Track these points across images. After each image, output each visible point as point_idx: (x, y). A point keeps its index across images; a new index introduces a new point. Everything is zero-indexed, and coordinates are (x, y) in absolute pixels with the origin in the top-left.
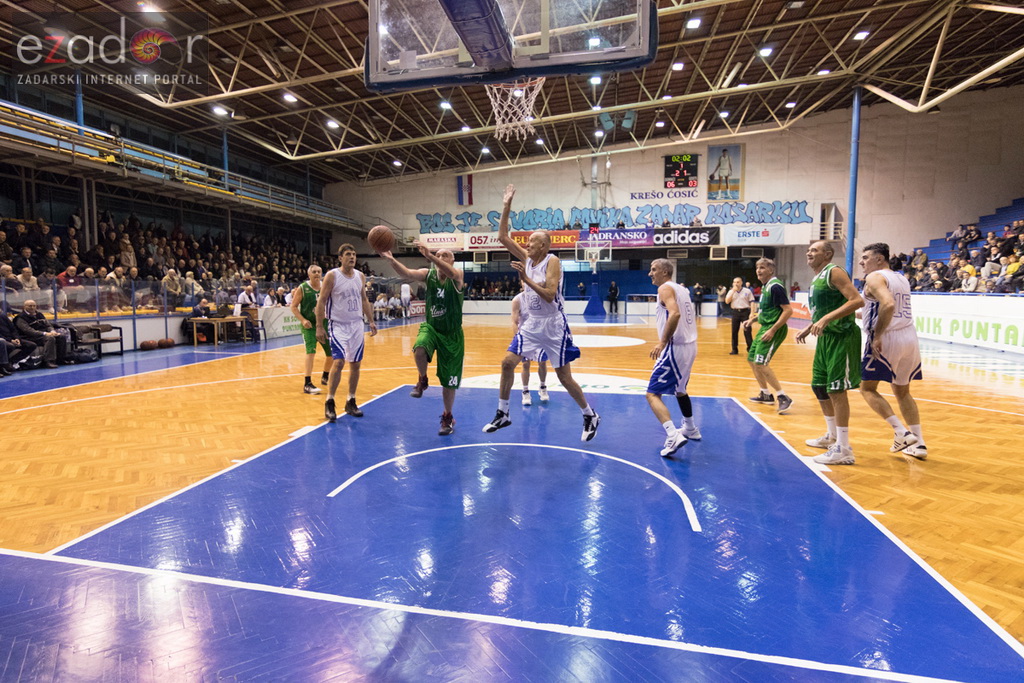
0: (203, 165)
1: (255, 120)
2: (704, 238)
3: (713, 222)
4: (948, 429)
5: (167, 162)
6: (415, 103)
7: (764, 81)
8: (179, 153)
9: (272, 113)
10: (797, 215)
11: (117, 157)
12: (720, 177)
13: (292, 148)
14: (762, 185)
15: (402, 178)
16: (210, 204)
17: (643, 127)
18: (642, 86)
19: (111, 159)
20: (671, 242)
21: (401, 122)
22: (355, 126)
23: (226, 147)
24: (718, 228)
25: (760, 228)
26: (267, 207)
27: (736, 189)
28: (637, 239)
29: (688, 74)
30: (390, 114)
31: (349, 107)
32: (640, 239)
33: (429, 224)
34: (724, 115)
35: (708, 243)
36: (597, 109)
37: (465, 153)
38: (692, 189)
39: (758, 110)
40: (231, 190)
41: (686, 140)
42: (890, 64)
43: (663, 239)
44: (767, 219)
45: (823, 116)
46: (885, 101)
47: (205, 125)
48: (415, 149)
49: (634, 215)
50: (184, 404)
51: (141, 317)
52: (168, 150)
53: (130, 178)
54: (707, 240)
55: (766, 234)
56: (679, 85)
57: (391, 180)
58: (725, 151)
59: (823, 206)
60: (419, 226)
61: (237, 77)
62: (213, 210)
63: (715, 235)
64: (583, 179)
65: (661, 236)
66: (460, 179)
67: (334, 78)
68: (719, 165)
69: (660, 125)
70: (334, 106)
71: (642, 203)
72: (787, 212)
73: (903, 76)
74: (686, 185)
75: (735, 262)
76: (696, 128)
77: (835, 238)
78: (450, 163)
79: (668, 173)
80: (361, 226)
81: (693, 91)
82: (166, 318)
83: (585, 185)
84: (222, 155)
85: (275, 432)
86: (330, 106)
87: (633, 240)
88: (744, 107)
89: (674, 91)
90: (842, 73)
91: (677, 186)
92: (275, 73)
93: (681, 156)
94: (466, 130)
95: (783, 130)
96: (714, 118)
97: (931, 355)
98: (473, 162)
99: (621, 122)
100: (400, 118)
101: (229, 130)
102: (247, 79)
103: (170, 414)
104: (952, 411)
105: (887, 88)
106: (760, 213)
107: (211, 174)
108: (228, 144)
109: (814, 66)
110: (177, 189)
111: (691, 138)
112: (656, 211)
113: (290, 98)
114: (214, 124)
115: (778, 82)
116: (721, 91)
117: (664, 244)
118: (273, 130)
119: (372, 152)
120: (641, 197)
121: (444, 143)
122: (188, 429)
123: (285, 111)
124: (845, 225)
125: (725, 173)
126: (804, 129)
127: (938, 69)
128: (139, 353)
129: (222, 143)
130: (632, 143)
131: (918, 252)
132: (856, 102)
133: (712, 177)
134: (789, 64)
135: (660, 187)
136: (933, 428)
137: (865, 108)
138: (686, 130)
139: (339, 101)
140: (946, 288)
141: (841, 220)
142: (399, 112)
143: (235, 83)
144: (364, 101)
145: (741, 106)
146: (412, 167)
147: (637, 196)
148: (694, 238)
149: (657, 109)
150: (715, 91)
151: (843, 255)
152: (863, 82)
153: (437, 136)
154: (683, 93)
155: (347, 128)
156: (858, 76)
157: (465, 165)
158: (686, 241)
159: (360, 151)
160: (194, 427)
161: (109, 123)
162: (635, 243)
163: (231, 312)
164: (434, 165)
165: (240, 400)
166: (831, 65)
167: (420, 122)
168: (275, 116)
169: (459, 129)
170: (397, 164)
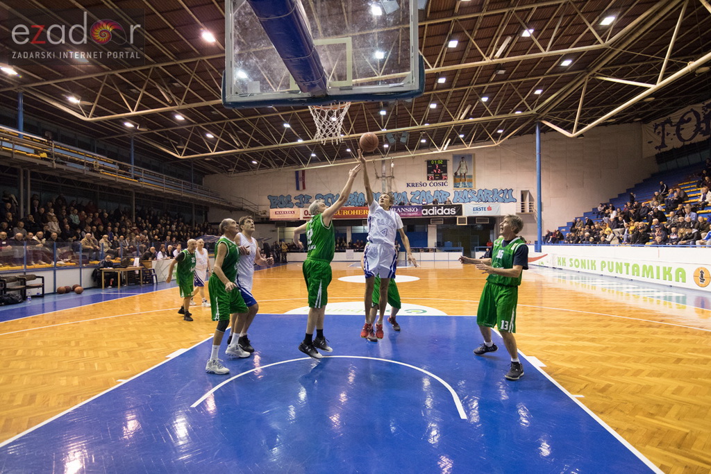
0: (115, 161)
1: (155, 132)
2: (453, 211)
3: (458, 202)
4: (611, 333)
5: (87, 158)
6: (267, 123)
7: (484, 116)
8: (98, 153)
9: (167, 127)
10: (507, 197)
11: (48, 154)
12: (461, 174)
13: (180, 151)
14: (487, 179)
15: (258, 172)
16: (119, 188)
17: (412, 142)
18: (412, 117)
19: (44, 155)
20: (433, 214)
21: (256, 135)
22: (226, 137)
23: (133, 149)
24: (461, 205)
25: (486, 205)
26: (162, 190)
27: (471, 181)
28: (412, 212)
29: (439, 111)
30: (250, 130)
31: (221, 125)
32: (413, 212)
33: (277, 202)
34: (461, 136)
35: (455, 215)
36: (384, 130)
37: (300, 156)
38: (444, 181)
39: (481, 134)
40: (136, 178)
41: (440, 151)
42: (555, 109)
43: (428, 212)
44: (490, 199)
45: (519, 138)
46: (554, 130)
47: (118, 134)
48: (267, 153)
49: (409, 197)
50: (86, 335)
51: (61, 268)
52: (90, 151)
53: (57, 169)
54: (455, 213)
55: (490, 209)
56: (433, 117)
57: (251, 173)
58: (462, 158)
59: (522, 191)
60: (270, 204)
61: (141, 102)
62: (122, 192)
63: (459, 209)
64: (376, 174)
65: (426, 210)
66: (297, 173)
67: (210, 105)
68: (460, 166)
69: (423, 141)
70: (211, 123)
71: (414, 189)
72: (501, 195)
73: (563, 116)
74: (441, 178)
75: (472, 226)
76: (445, 144)
77: (530, 211)
78: (290, 163)
79: (429, 171)
80: (230, 203)
81: (442, 121)
82: (81, 269)
83: (378, 178)
84: (130, 155)
85: (155, 354)
86: (208, 123)
87: (409, 212)
88: (473, 132)
89: (432, 120)
90: (529, 113)
91: (435, 179)
92: (168, 100)
93: (437, 161)
94: (300, 141)
95: (497, 146)
96: (456, 138)
97: (590, 283)
98: (305, 162)
99: (400, 139)
100: (256, 133)
101: (135, 138)
102: (147, 103)
103: (73, 343)
104: (611, 320)
105: (554, 123)
106: (485, 196)
107: (121, 167)
108: (135, 147)
109: (512, 108)
110: (94, 177)
111: (443, 150)
112: (423, 194)
113: (179, 117)
114: (124, 133)
115: (492, 117)
116: (459, 122)
117: (429, 215)
118: (167, 138)
119: (237, 154)
120: (413, 185)
121: (286, 149)
122: (85, 355)
123: (176, 126)
124: (536, 204)
125: (463, 171)
126: (509, 146)
127: (582, 112)
128: (57, 295)
129: (130, 146)
130: (406, 152)
131: (578, 219)
132: (537, 131)
133: (456, 174)
134: (498, 107)
135: (424, 180)
136: (602, 332)
137: (542, 134)
138: (439, 145)
139: (214, 121)
140: (596, 241)
141: (533, 200)
142: (255, 128)
143: (139, 106)
144: (231, 121)
145: (472, 130)
146: (264, 165)
147: (411, 185)
148: (447, 211)
149: (421, 131)
150: (455, 122)
151: (535, 222)
152: (541, 119)
153: (280, 145)
154: (437, 122)
155: (220, 138)
156: (538, 115)
157: (300, 164)
158: (442, 213)
159: (228, 153)
160: (91, 353)
161: (44, 130)
162: (410, 214)
163: (132, 263)
164: (280, 164)
165: (131, 329)
166: (523, 108)
167: (270, 136)
168: (169, 129)
169: (296, 140)
170: (255, 162)
